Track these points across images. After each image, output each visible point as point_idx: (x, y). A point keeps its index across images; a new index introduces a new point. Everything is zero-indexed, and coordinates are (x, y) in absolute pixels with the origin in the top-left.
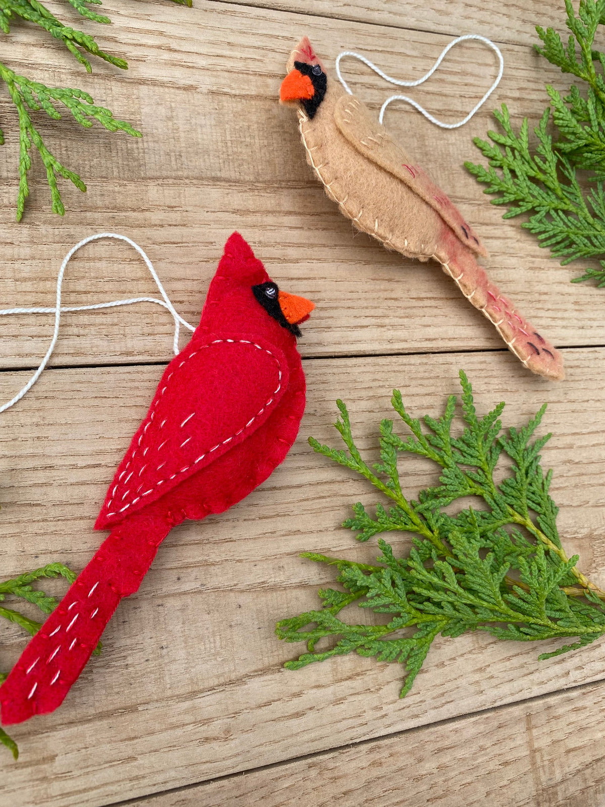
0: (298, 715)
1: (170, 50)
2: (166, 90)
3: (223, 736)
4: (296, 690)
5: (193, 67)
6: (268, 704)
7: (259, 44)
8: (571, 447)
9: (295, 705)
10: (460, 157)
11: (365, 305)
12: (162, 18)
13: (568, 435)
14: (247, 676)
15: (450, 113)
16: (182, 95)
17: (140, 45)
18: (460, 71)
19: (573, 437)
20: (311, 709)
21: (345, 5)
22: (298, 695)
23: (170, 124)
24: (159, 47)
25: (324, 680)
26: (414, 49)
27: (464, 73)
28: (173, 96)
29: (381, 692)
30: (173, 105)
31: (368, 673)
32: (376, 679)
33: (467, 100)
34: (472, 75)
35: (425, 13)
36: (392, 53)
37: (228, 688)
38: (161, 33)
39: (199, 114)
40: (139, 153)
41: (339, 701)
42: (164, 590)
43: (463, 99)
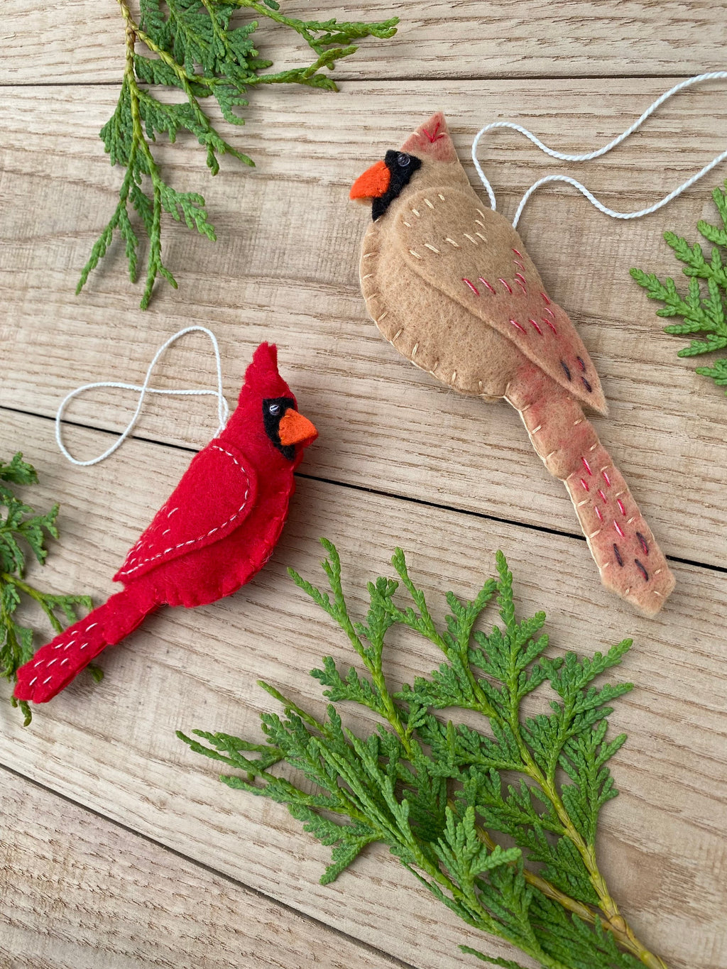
0: (221, 830)
1: (306, 141)
2: (291, 184)
3: (159, 804)
4: (227, 806)
5: (321, 158)
6: (201, 803)
7: (398, 124)
8: (675, 719)
9: (222, 819)
10: (633, 260)
11: (424, 440)
12: (305, 108)
13: (678, 700)
14: (191, 766)
15: (638, 195)
16: (303, 189)
17: (281, 139)
18: (678, 131)
19: (685, 707)
20: (233, 832)
21: (525, 57)
22: (228, 812)
23: (284, 219)
24: (296, 140)
25: (252, 814)
26: (608, 107)
27: (685, 134)
28: (294, 190)
29: (303, 863)
30: (292, 199)
31: (297, 836)
32: (303, 847)
33: (676, 174)
34: (699, 135)
35: (650, 48)
36: (571, 116)
37: (176, 768)
38: (302, 125)
39: (313, 208)
40: (249, 250)
41: (261, 843)
42: (156, 655)
43: (670, 174)
